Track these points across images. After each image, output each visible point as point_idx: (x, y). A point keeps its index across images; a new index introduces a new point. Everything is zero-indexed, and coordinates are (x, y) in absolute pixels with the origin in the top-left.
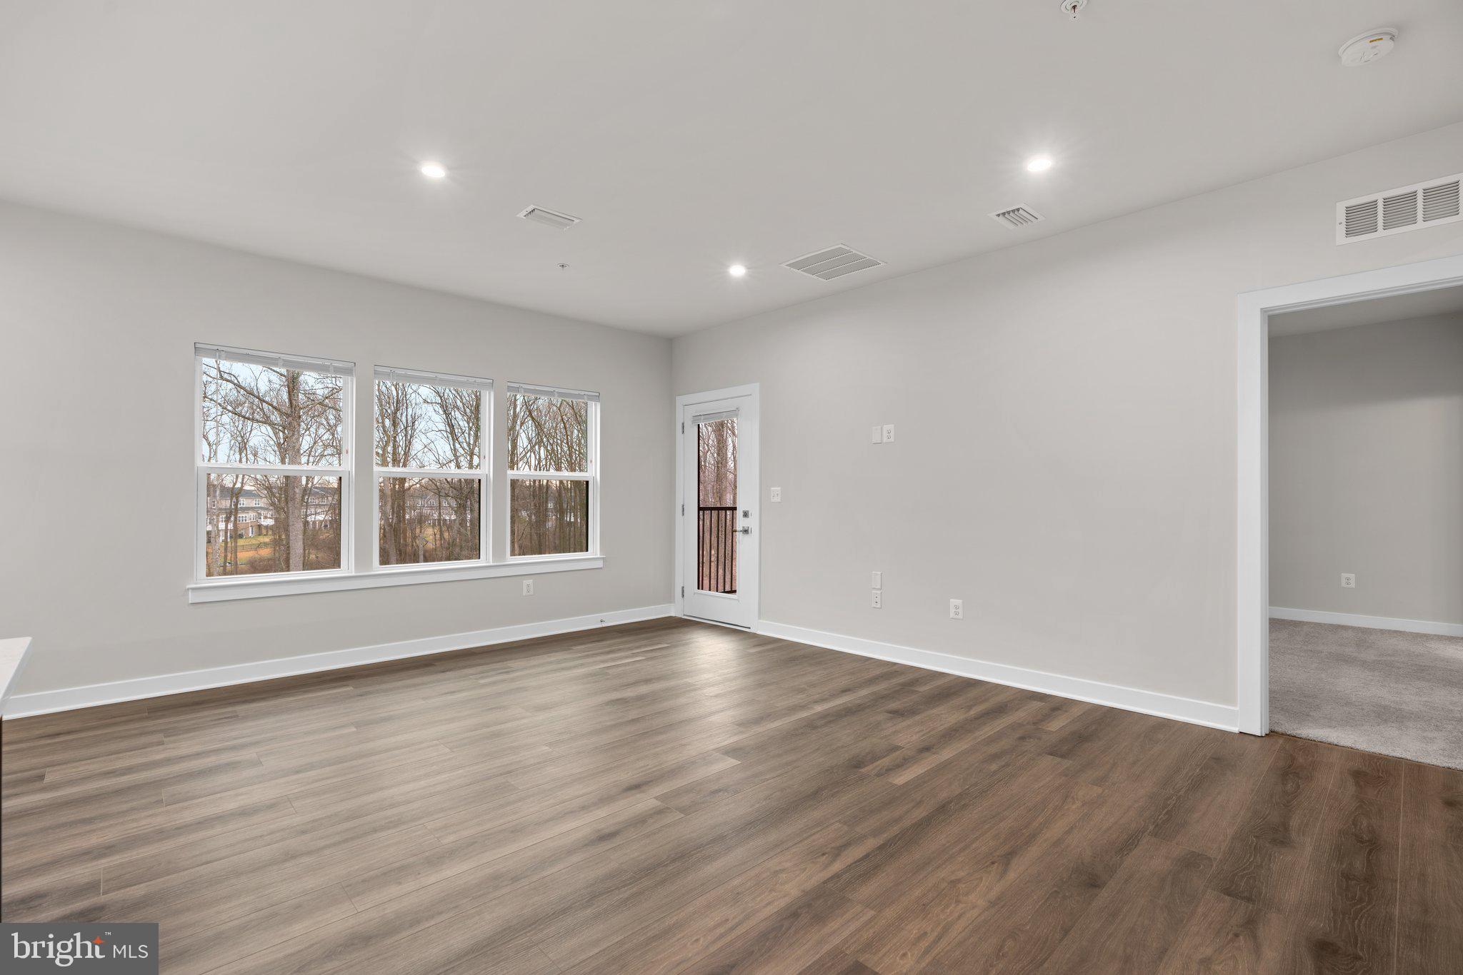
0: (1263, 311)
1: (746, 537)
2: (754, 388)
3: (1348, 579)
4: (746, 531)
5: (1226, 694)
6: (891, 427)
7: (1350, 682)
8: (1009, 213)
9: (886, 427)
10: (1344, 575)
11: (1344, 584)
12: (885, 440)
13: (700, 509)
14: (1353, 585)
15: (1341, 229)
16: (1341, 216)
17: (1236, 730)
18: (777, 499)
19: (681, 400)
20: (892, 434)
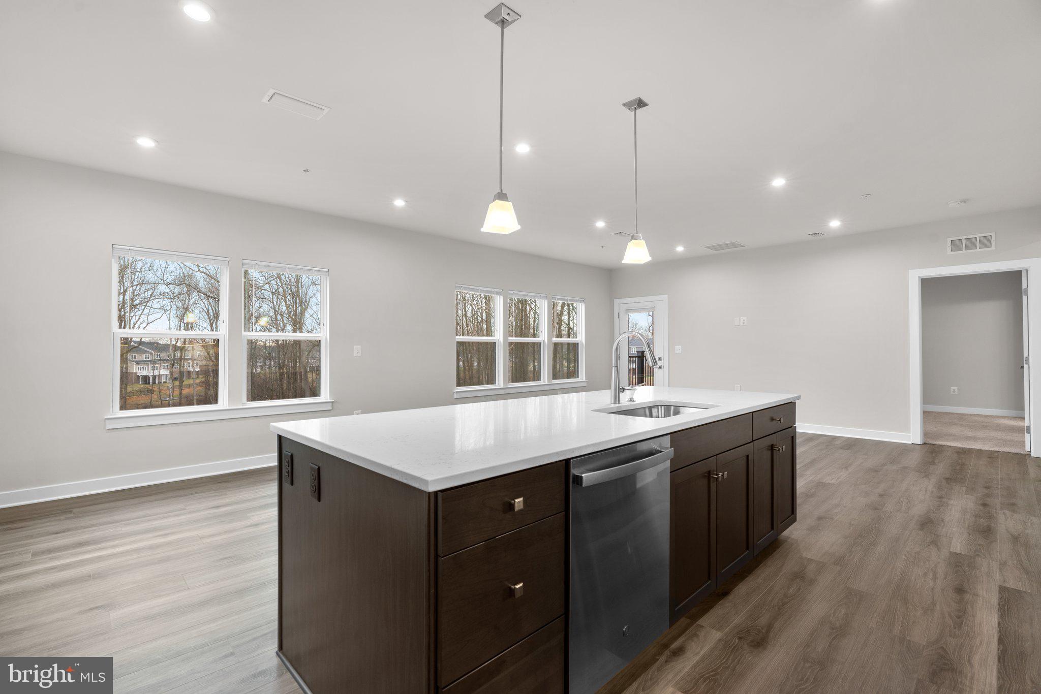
0: (919, 277)
1: (660, 370)
2: (665, 297)
3: (954, 390)
4: (660, 367)
5: (906, 428)
6: (745, 318)
7: (955, 430)
8: (814, 234)
9: (742, 318)
10: (952, 388)
11: (952, 393)
12: (742, 324)
13: (630, 357)
14: (956, 393)
15: (949, 249)
16: (949, 243)
17: (910, 443)
18: (679, 352)
19: (617, 302)
20: (745, 322)
